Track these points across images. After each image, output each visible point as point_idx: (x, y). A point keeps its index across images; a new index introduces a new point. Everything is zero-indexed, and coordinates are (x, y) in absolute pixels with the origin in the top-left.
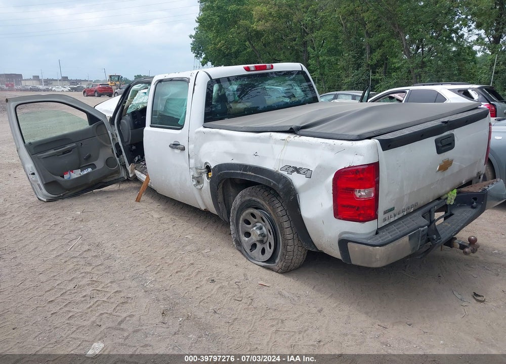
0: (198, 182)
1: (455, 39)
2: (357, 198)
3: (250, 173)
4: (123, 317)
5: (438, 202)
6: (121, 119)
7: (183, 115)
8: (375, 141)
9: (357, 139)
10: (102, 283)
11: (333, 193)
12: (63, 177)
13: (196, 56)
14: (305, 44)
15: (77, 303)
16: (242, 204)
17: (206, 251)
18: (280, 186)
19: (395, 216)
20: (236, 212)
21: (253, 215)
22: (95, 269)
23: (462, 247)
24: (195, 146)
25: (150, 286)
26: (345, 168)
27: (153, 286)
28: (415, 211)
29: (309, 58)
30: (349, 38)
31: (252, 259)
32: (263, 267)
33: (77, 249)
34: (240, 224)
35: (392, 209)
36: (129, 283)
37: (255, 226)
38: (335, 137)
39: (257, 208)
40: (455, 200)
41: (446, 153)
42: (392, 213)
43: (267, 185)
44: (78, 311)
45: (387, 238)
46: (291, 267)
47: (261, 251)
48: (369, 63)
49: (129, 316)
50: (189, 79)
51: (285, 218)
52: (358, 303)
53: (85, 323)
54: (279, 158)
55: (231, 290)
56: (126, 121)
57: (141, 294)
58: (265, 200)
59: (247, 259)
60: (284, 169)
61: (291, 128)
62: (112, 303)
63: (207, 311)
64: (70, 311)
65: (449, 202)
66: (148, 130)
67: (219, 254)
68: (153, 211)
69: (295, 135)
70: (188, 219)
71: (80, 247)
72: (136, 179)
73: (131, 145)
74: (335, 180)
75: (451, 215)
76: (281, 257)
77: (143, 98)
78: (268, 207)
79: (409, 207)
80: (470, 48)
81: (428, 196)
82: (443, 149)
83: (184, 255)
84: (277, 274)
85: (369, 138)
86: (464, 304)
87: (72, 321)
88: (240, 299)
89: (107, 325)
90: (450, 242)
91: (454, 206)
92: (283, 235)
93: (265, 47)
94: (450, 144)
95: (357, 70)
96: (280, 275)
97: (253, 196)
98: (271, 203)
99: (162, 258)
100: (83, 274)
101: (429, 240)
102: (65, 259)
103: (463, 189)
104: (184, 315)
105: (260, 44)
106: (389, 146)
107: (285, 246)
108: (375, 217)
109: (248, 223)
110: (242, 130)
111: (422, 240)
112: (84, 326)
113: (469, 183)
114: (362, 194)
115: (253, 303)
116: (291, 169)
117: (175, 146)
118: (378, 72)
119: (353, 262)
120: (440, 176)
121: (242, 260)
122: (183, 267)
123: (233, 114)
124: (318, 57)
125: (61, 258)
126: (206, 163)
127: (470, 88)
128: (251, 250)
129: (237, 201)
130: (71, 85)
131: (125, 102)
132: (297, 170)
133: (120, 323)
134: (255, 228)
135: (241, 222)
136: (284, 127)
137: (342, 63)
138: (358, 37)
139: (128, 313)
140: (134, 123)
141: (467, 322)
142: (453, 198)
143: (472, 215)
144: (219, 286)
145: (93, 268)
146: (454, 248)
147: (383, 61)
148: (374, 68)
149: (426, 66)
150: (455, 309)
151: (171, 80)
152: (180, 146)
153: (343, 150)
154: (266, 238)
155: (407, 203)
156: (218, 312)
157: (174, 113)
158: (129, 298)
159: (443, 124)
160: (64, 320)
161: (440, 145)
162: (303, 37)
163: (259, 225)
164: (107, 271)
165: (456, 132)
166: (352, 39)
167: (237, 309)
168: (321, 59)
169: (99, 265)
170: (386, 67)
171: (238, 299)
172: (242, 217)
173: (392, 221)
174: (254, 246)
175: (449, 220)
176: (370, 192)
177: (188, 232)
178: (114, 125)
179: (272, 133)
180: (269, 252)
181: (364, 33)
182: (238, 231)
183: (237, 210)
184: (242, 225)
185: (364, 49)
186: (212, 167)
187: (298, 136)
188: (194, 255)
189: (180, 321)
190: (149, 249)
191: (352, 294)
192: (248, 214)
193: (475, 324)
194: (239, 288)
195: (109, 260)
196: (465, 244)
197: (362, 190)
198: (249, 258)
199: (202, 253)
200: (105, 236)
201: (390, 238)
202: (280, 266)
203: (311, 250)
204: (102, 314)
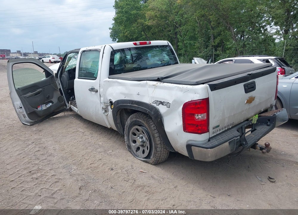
0: (106, 111)
1: (263, 31)
2: (196, 119)
3: (135, 105)
4: (55, 191)
5: (246, 122)
6: (62, 74)
7: (97, 71)
8: (206, 85)
9: (196, 84)
10: (44, 170)
11: (183, 117)
12: (37, 109)
13: (113, 40)
14: (176, 34)
15: (28, 182)
16: (131, 123)
17: (109, 152)
18: (152, 113)
19: (220, 130)
20: (128, 128)
21: (138, 130)
22: (41, 162)
23: (261, 149)
24: (103, 89)
25: (73, 172)
26: (189, 101)
27: (75, 172)
28: (232, 127)
29: (178, 41)
30: (201, 30)
31: (137, 156)
32: (143, 161)
33: (31, 150)
34: (130, 136)
35: (218, 126)
36: (61, 170)
37: (138, 137)
38: (183, 83)
39: (140, 126)
40: (257, 121)
41: (250, 93)
42: (218, 128)
43: (145, 112)
44: (28, 186)
45: (215, 143)
46: (160, 161)
47: (142, 151)
48: (213, 44)
49: (59, 190)
50: (100, 50)
51: (156, 131)
52: (199, 182)
53: (31, 194)
54: (151, 96)
55: (122, 175)
56: (65, 75)
57: (68, 177)
58: (144, 121)
59: (134, 156)
60: (154, 102)
61: (158, 78)
62: (49, 182)
63: (106, 187)
64: (23, 187)
65: (253, 122)
66: (76, 80)
67: (117, 154)
68: (80, 129)
69: (160, 82)
70: (101, 133)
71: (34, 149)
72: (71, 110)
73: (68, 90)
74: (183, 109)
75: (255, 130)
76: (153, 155)
77: (75, 62)
78: (146, 125)
79: (229, 125)
80: (271, 37)
81: (241, 118)
82: (249, 90)
83: (96, 154)
84: (151, 165)
85: (203, 84)
86: (262, 183)
87: (24, 193)
88: (128, 180)
89: (44, 195)
90: (254, 146)
91: (256, 125)
92: (155, 141)
93: (153, 35)
94: (253, 87)
95: (206, 49)
96: (153, 166)
97: (137, 118)
98: (147, 122)
99: (82, 156)
100: (34, 165)
101: (241, 145)
102: (24, 156)
103: (262, 115)
104: (93, 190)
105: (150, 33)
106: (215, 88)
107: (156, 148)
108: (207, 131)
109: (135, 134)
110: (130, 79)
111: (236, 145)
112: (30, 196)
113: (266, 111)
114: (199, 117)
115: (135, 182)
116: (158, 103)
117: (92, 90)
118: (218, 50)
119: (195, 158)
120: (247, 106)
121: (131, 157)
122: (94, 161)
123: (127, 71)
124: (184, 41)
125: (21, 155)
126: (110, 100)
127: (270, 59)
128: (137, 151)
129: (128, 122)
130: (39, 56)
131: (64, 64)
132: (162, 103)
133: (52, 194)
134: (138, 138)
135: (130, 134)
136: (154, 77)
137: (197, 45)
138: (206, 30)
139: (59, 188)
140: (69, 76)
141: (264, 194)
142: (256, 120)
143: (267, 130)
144: (115, 172)
145: (40, 161)
146: (256, 150)
147: (221, 44)
148: (216, 47)
149: (246, 47)
150: (257, 186)
151: (90, 50)
152: (95, 90)
153: (188, 91)
154: (145, 144)
155: (227, 123)
156: (113, 188)
157: (92, 70)
158: (60, 179)
159: (249, 75)
160: (19, 192)
161: (247, 88)
162: (175, 29)
163: (141, 135)
164: (48, 163)
165: (257, 80)
166: (203, 31)
167: (125, 186)
168: (185, 42)
169: (44, 160)
170: (223, 47)
171: (126, 180)
172: (131, 131)
173: (218, 133)
174: (138, 149)
175: (253, 133)
176: (204, 116)
177: (99, 141)
178: (58, 77)
179: (148, 81)
180: (147, 152)
181: (210, 27)
182: (129, 140)
183: (128, 127)
184: (131, 136)
185: (210, 37)
186: (113, 102)
187: (162, 83)
188: (102, 154)
189: (90, 193)
190: (76, 150)
191: (196, 177)
192: (134, 129)
193: (268, 195)
194: (127, 173)
195: (51, 157)
196: (263, 147)
197: (199, 115)
198: (135, 156)
199: (107, 153)
200: (50, 143)
201: (217, 143)
202: (153, 160)
203: (171, 151)
204: (43, 188)
